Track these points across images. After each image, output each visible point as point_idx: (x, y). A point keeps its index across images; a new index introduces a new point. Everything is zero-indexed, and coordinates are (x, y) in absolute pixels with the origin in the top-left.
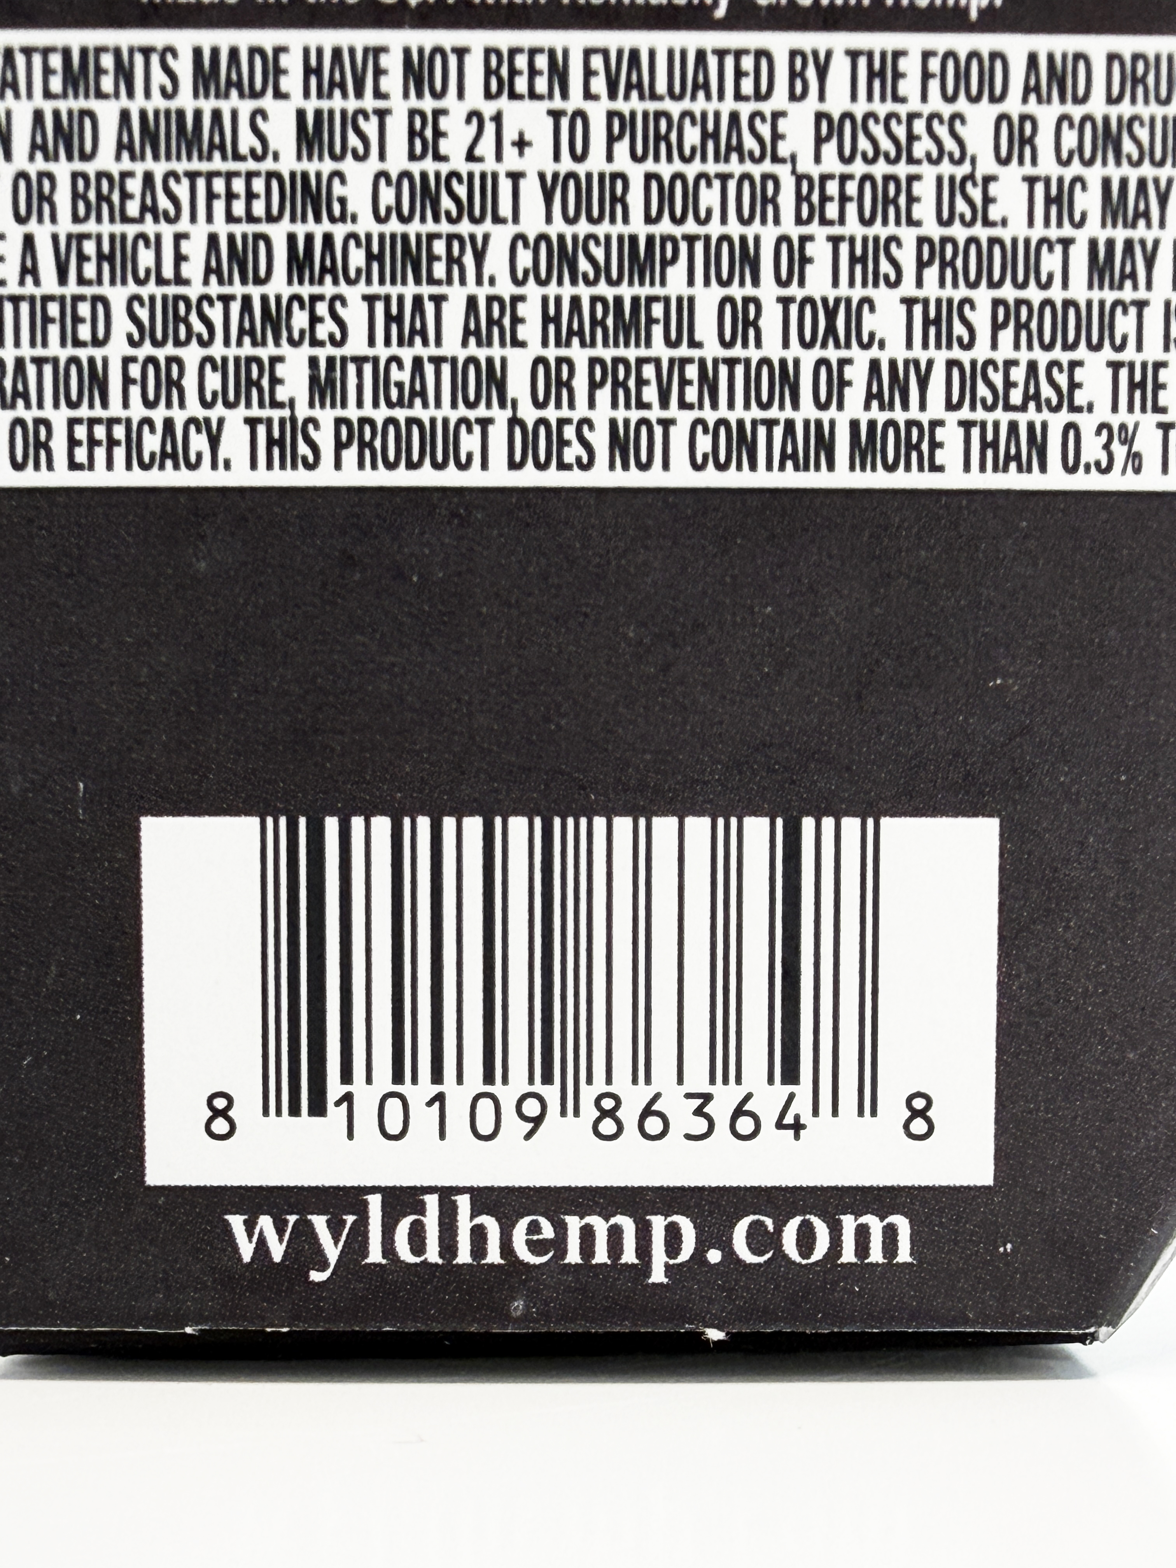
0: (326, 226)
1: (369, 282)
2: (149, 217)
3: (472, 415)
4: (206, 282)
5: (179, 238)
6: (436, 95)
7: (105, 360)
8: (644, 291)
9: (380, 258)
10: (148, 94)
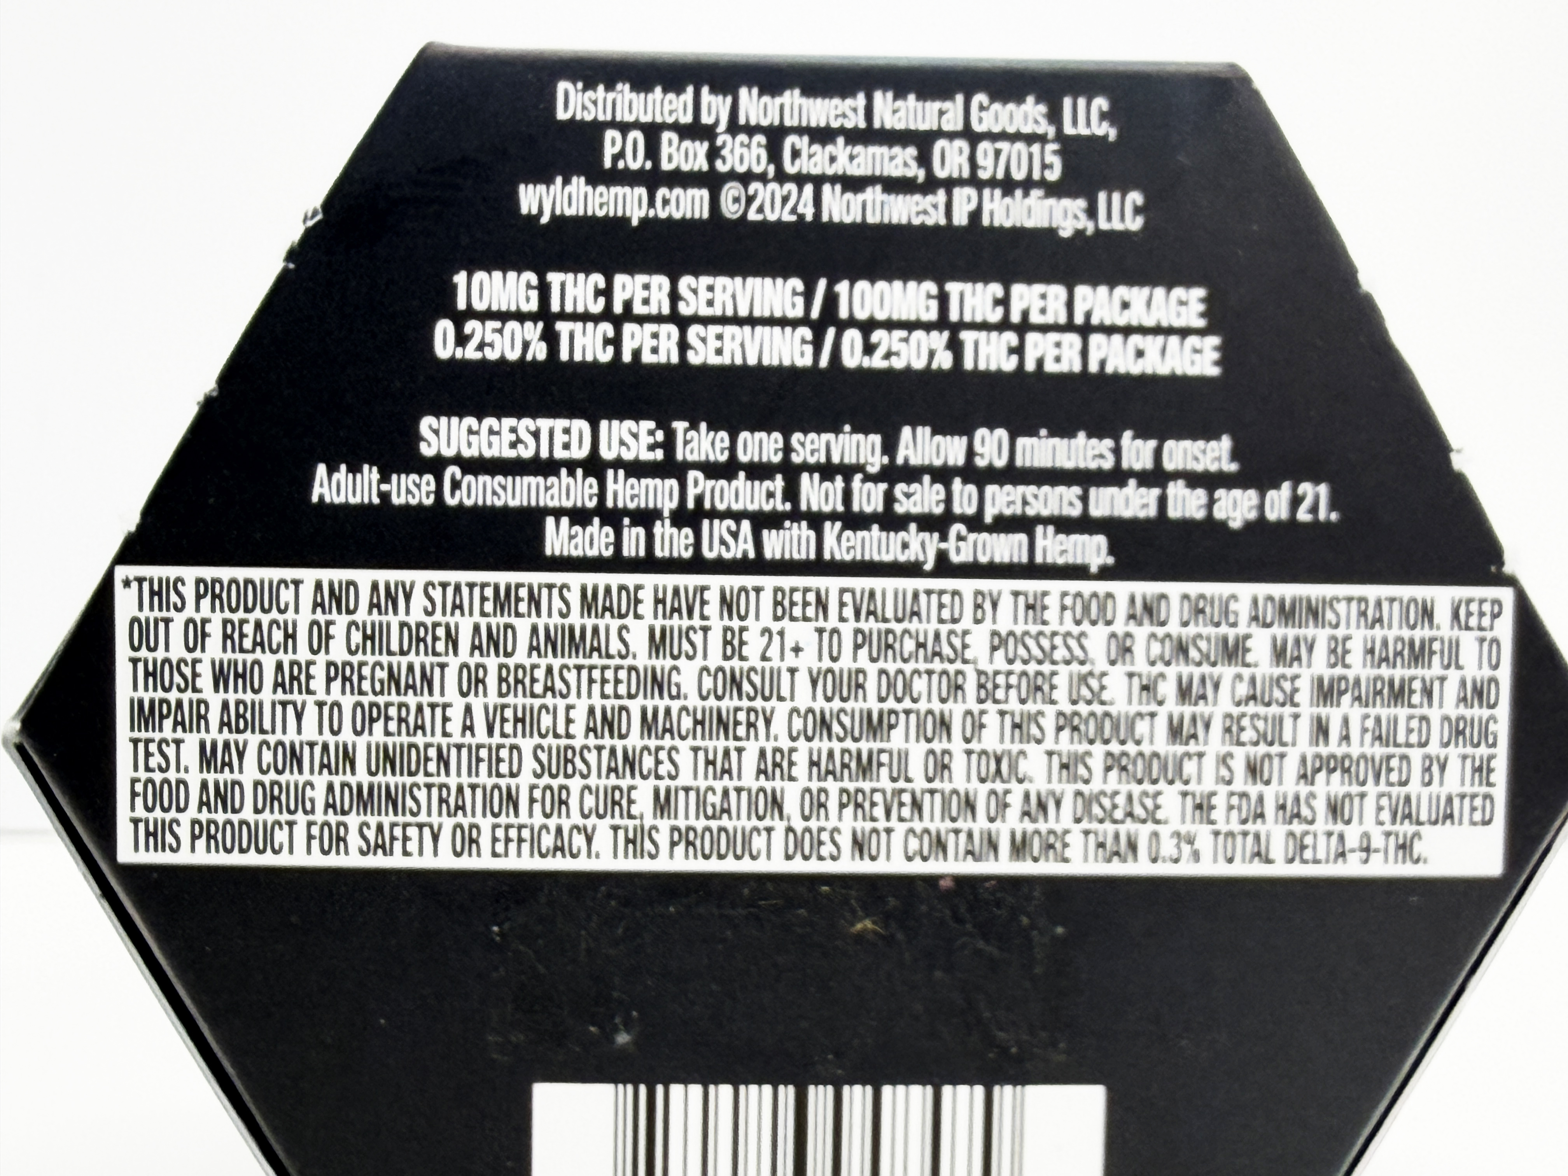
0: (667, 701)
1: (695, 738)
2: (549, 694)
3: (761, 825)
4: (587, 736)
5: (569, 708)
6: (742, 618)
7: (518, 788)
8: (876, 745)
9: (702, 723)
10: (550, 615)
